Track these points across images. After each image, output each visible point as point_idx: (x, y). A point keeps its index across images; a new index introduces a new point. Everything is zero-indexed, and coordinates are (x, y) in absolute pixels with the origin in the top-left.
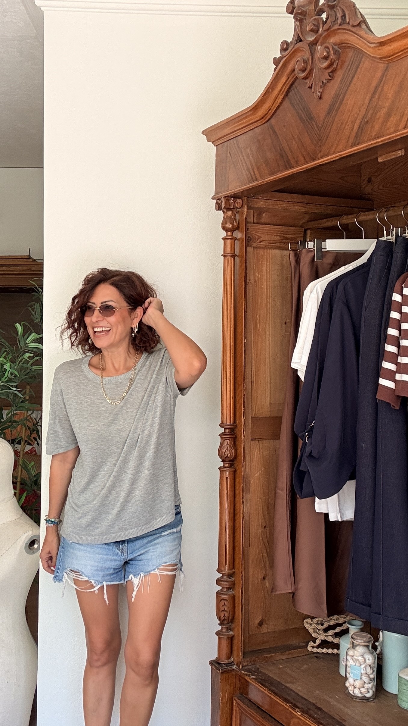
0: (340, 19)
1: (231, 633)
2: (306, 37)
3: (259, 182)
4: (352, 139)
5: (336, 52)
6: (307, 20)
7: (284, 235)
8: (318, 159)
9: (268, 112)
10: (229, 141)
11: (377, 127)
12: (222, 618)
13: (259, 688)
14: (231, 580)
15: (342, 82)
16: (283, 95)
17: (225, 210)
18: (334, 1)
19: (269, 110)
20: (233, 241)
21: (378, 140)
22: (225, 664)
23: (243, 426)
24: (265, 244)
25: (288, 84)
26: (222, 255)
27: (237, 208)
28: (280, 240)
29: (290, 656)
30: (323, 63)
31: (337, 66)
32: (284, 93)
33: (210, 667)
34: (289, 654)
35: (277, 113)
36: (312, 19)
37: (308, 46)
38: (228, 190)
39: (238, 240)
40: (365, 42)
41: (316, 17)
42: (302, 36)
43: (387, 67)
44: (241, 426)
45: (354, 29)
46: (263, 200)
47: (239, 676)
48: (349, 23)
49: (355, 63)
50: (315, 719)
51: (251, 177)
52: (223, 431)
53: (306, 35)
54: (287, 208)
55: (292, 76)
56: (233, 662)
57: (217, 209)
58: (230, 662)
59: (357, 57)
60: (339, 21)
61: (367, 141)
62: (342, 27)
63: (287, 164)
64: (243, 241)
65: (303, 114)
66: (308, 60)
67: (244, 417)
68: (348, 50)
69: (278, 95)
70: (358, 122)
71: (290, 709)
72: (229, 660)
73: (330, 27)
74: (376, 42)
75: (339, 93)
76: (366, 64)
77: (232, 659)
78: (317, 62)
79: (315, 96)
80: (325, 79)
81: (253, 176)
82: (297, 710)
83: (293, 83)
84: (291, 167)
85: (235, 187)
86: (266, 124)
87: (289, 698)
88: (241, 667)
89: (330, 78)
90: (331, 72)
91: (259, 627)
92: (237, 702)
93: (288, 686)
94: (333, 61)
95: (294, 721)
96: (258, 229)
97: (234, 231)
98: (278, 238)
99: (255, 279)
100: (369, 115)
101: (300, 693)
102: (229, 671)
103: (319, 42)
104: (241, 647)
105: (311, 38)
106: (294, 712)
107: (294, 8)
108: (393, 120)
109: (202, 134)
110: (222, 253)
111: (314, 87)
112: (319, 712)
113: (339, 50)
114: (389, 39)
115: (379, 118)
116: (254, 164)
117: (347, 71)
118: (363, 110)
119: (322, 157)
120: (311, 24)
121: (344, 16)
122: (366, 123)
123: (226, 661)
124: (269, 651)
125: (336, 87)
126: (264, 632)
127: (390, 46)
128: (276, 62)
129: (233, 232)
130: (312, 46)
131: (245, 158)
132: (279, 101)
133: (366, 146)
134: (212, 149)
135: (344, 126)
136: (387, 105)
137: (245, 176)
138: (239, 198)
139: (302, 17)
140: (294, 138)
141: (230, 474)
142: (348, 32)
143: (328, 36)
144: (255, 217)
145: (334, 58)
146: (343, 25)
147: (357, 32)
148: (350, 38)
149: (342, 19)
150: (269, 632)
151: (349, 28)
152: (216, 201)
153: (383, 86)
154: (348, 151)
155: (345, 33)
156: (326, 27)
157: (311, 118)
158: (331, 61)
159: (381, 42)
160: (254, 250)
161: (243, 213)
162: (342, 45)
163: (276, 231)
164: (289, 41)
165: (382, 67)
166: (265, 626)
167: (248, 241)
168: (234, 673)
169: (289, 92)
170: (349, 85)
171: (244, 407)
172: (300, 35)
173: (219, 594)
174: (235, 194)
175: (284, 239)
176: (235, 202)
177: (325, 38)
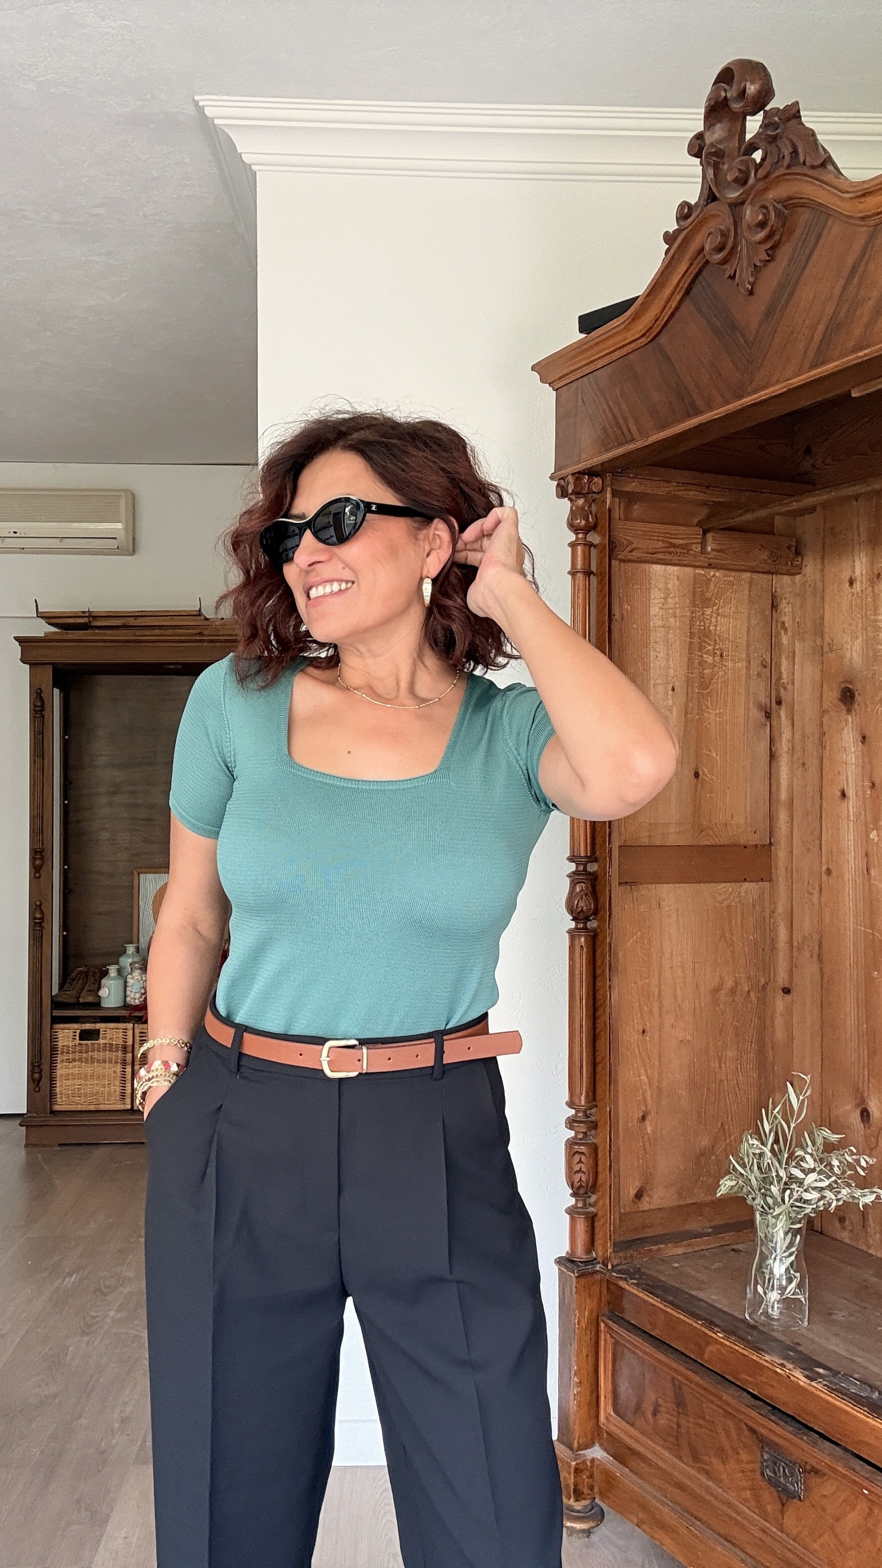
0: (787, 157)
1: (591, 1209)
2: (725, 192)
3: (639, 444)
4: (811, 356)
5: (780, 212)
6: (727, 164)
8: (749, 395)
9: (654, 324)
10: (580, 380)
11: (857, 332)
12: (577, 1185)
13: (646, 1297)
14: (590, 1119)
15: (790, 263)
16: (682, 294)
17: (573, 497)
18: (776, 129)
19: (656, 321)
20: (586, 548)
22: (581, 1262)
23: (608, 859)
24: (639, 555)
25: (692, 272)
26: (569, 573)
27: (594, 493)
28: (663, 548)
29: (690, 1249)
30: (757, 233)
31: (781, 237)
32: (683, 290)
33: (556, 1268)
34: (689, 1245)
35: (671, 324)
36: (736, 160)
37: (727, 206)
38: (579, 462)
39: (595, 546)
40: (833, 190)
41: (745, 158)
42: (717, 191)
43: (874, 231)
44: (605, 859)
45: (811, 172)
46: (636, 480)
47: (608, 1280)
48: (804, 163)
49: (815, 229)
50: (748, 1342)
52: (574, 869)
53: (725, 189)
54: (677, 493)
55: (697, 262)
56: (595, 1259)
57: (560, 495)
58: (590, 1260)
59: (818, 221)
60: (787, 161)
61: (840, 357)
62: (793, 171)
63: (690, 408)
64: (605, 547)
65: (717, 323)
66: (729, 231)
67: (609, 846)
68: (800, 209)
69: (674, 292)
70: (821, 328)
71: (703, 1329)
72: (590, 1256)
73: (769, 173)
74: (855, 189)
75: (786, 281)
76: (835, 229)
77: (594, 1254)
78: (746, 234)
79: (742, 291)
80: (760, 261)
82: (716, 1329)
83: (700, 272)
84: (698, 412)
85: (592, 457)
86: (650, 344)
87: (699, 1312)
88: (610, 1267)
89: (768, 258)
90: (771, 248)
91: (636, 1200)
92: (604, 1322)
93: (693, 1293)
94: (774, 228)
95: (712, 1348)
96: (627, 529)
97: (589, 531)
98: (661, 544)
99: (622, 614)
100: (842, 315)
101: (716, 1305)
102: (589, 1274)
103: (750, 199)
104: (610, 1231)
105: (733, 194)
106: (710, 1334)
107: (701, 147)
109: (532, 370)
110: (569, 569)
111: (740, 276)
112: (755, 1334)
113: (785, 211)
114: (877, 184)
115: (861, 317)
116: (628, 414)
117: (800, 244)
118: (829, 312)
119: (756, 391)
120: (734, 169)
121: (794, 152)
122: (835, 327)
123: (584, 1256)
124: (655, 1240)
125: (780, 271)
126: (645, 1209)
128: (669, 238)
129: (586, 534)
130: (735, 206)
131: (611, 404)
132: (674, 304)
133: (838, 366)
134: (550, 395)
135: (795, 335)
137: (611, 436)
138: (597, 475)
139: (718, 160)
140: (703, 365)
141: (586, 940)
142: (804, 178)
143: (766, 189)
145: (775, 224)
146: (793, 168)
147: (821, 177)
148: (808, 189)
149: (791, 157)
150: (653, 1210)
151: (806, 171)
152: (556, 483)
153: (867, 263)
154: (803, 377)
155: (797, 179)
156: (761, 172)
157: (733, 327)
158: (772, 229)
159: (865, 189)
160: (622, 564)
161: (604, 501)
162: (791, 202)
163: (655, 532)
164: (693, 203)
165: (863, 232)
166: (646, 1199)
167: (612, 549)
168: (598, 1277)
169: (692, 288)
170: (804, 268)
171: (610, 828)
172: (714, 189)
173: (571, 1144)
174: (591, 468)
175: (671, 547)
176: (591, 482)
177: (759, 193)
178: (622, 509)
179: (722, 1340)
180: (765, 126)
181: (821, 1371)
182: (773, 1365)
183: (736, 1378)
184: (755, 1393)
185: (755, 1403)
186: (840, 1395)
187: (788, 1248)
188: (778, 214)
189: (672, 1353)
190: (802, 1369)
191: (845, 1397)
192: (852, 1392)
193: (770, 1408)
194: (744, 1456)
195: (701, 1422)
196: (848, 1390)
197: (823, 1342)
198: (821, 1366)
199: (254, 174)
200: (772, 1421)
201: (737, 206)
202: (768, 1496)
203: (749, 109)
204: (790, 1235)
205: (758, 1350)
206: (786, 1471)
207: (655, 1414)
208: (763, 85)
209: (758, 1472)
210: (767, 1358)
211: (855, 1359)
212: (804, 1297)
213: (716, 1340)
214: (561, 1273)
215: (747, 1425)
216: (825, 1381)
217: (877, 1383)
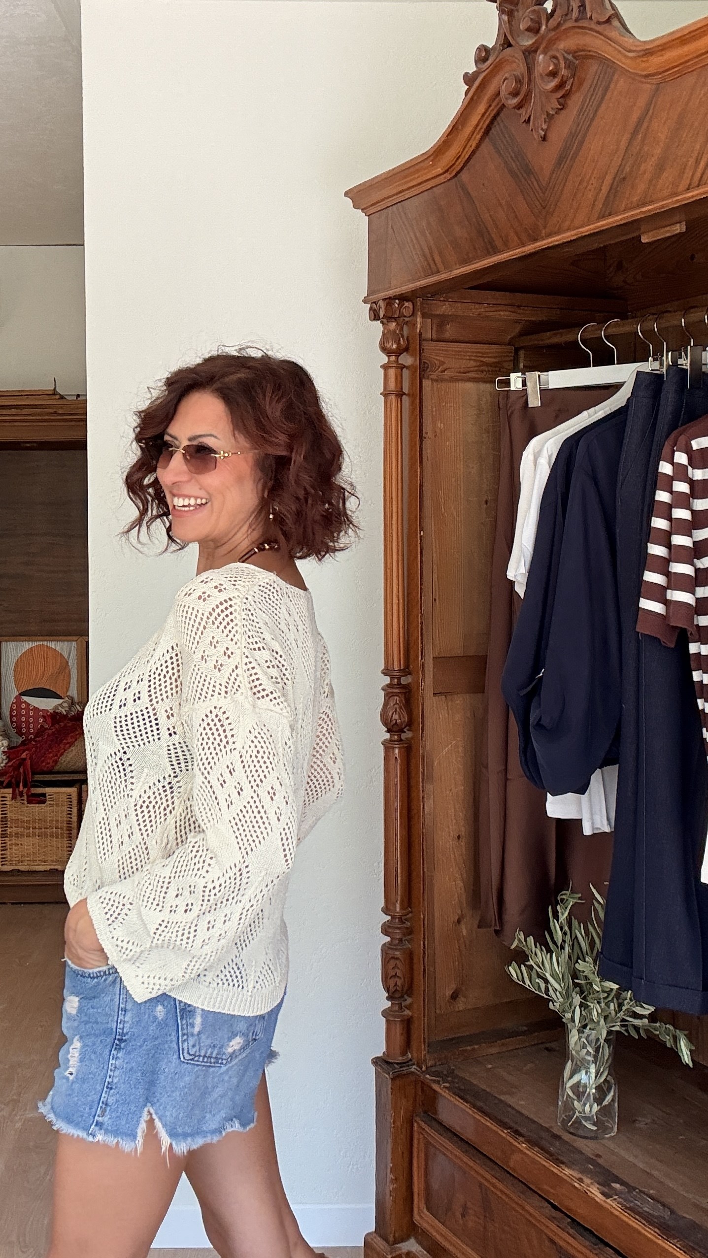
0: (576, 10)
1: (407, 1012)
2: (519, 39)
3: (443, 276)
4: (599, 205)
5: (569, 64)
6: (521, 13)
7: (482, 359)
8: (542, 239)
9: (456, 161)
10: (390, 208)
11: (641, 187)
12: (392, 989)
13: (457, 1103)
14: (405, 925)
15: (580, 113)
16: (481, 134)
17: (385, 321)
19: (458, 159)
20: (398, 369)
21: (644, 209)
22: (397, 1064)
23: (420, 672)
24: (451, 374)
25: (489, 115)
26: (381, 394)
27: (406, 317)
28: (475, 367)
29: (504, 1049)
30: (549, 82)
31: (571, 87)
32: (483, 130)
33: (373, 1068)
34: (503, 1045)
35: (472, 162)
36: (529, 10)
37: (521, 54)
38: (389, 288)
39: (407, 368)
40: (620, 49)
41: (536, 8)
42: (513, 38)
43: (657, 90)
44: (418, 672)
45: (599, 28)
46: (447, 303)
47: (422, 1082)
48: (591, 18)
49: (602, 81)
50: (551, 1154)
51: (428, 267)
52: (388, 682)
53: (519, 36)
54: (487, 314)
55: (494, 104)
56: (411, 1060)
57: (373, 318)
58: (405, 1061)
59: (606, 73)
60: (575, 14)
61: (624, 210)
62: (581, 25)
63: (489, 247)
64: (416, 369)
65: (514, 166)
66: (523, 76)
67: (422, 659)
68: (590, 61)
69: (474, 132)
70: (609, 179)
71: (508, 1138)
72: (405, 1058)
73: (559, 25)
74: (638, 49)
75: (576, 131)
76: (621, 84)
77: (410, 1056)
78: (538, 81)
79: (536, 137)
80: (552, 109)
81: (433, 266)
82: (521, 1139)
83: (497, 114)
84: (496, 251)
85: (401, 285)
86: (453, 180)
87: (506, 1120)
88: (424, 1068)
89: (559, 107)
90: (562, 97)
91: (453, 1001)
92: (419, 1126)
93: (503, 1099)
94: (565, 79)
95: (516, 1157)
96: (440, 350)
97: (401, 354)
98: (472, 363)
99: (435, 432)
100: (627, 169)
101: (523, 1111)
102: (404, 1075)
103: (541, 48)
104: (425, 1034)
105: (527, 42)
106: (516, 1144)
108: (668, 176)
109: (346, 194)
110: (382, 390)
111: (534, 122)
112: (558, 1144)
113: (575, 61)
114: (658, 46)
115: (645, 172)
116: (433, 247)
117: (589, 95)
118: (617, 161)
119: (549, 235)
120: (526, 18)
121: (583, 6)
122: (621, 181)
123: (400, 1058)
125: (570, 121)
126: (461, 1009)
127: (662, 56)
128: (469, 79)
129: (398, 356)
130: (529, 54)
131: (418, 235)
132: (475, 141)
133: (624, 218)
134: (362, 220)
135: (585, 184)
136: (658, 151)
137: (419, 265)
138: (407, 301)
139: (513, 8)
140: (501, 205)
141: (400, 752)
142: (590, 32)
143: (557, 40)
145: (566, 74)
146: (581, 21)
147: (606, 33)
148: (593, 42)
149: (580, 11)
150: (470, 1010)
151: (592, 25)
152: (369, 305)
153: (650, 121)
154: (592, 226)
155: (585, 33)
156: (552, 23)
157: (529, 171)
158: (562, 79)
159: (647, 49)
160: (434, 384)
161: (414, 325)
162: (580, 53)
163: (468, 352)
164: (491, 47)
165: (647, 87)
166: (461, 999)
167: (423, 369)
168: (412, 1079)
169: (490, 129)
170: (593, 119)
171: (422, 643)
172: (510, 38)
173: (386, 950)
174: (402, 294)
175: (482, 366)
176: (402, 306)
177: (551, 43)
178: (434, 329)
179: (525, 1151)
181: (617, 1186)
182: (572, 1179)
183: (539, 1189)
184: (556, 1204)
185: (554, 1215)
186: (633, 1214)
189: (480, 1160)
190: (598, 1184)
191: (637, 1217)
192: (646, 1212)
193: (569, 1220)
195: (506, 1228)
196: (642, 1208)
197: (623, 1153)
198: (618, 1180)
201: (529, 53)
205: (558, 1162)
210: (567, 1171)
211: (653, 1172)
213: (522, 1151)
214: (377, 1073)
216: (619, 1198)
217: (669, 1200)
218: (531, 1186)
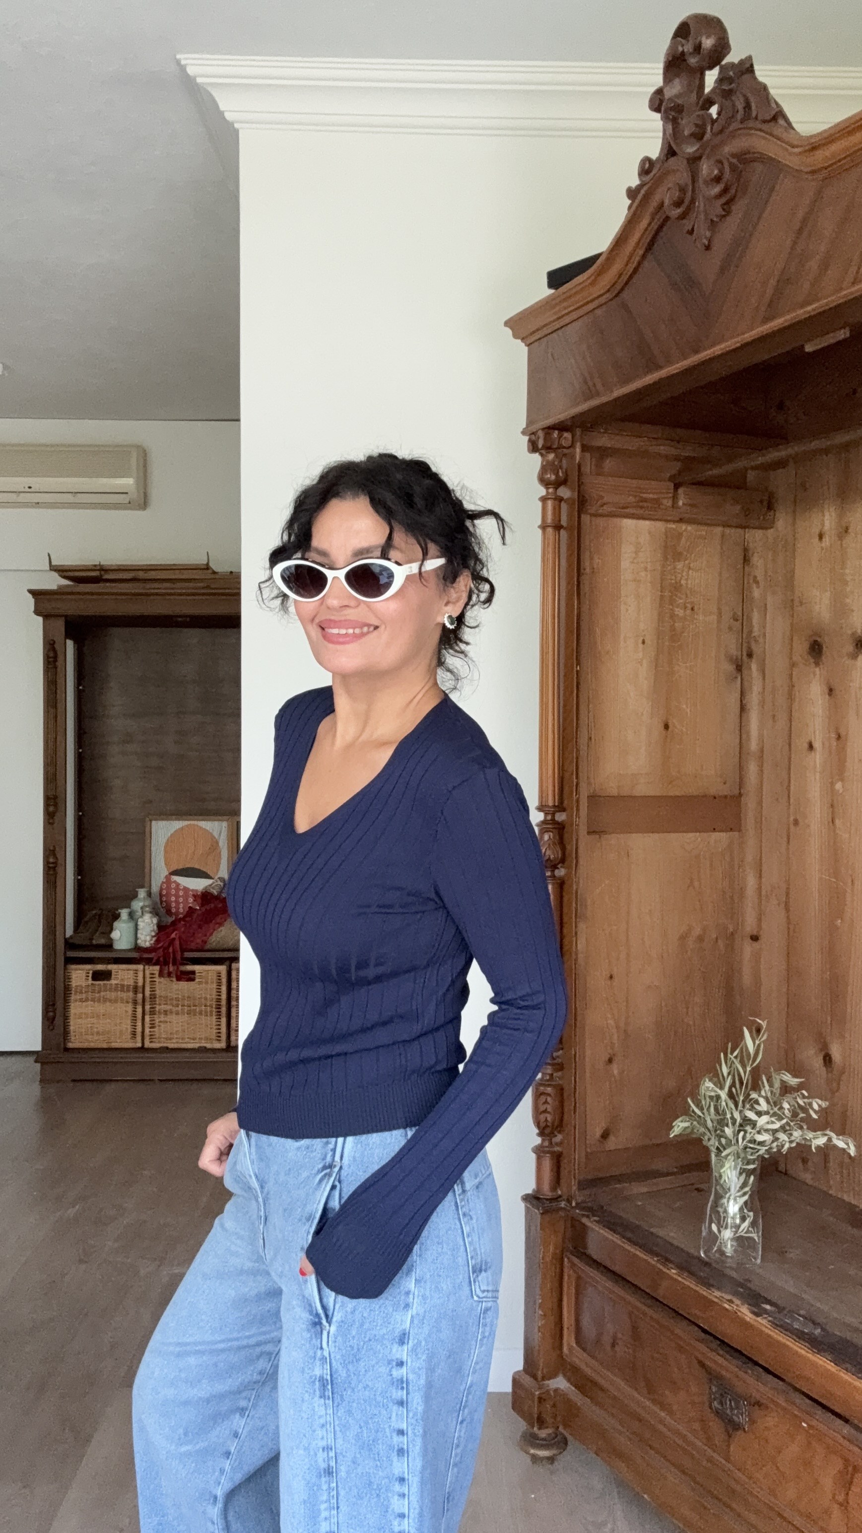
0: (741, 112)
1: (557, 1148)
2: (684, 146)
3: (604, 399)
4: (763, 308)
5: (735, 166)
6: (685, 119)
7: (641, 495)
8: (705, 349)
9: (618, 279)
10: (550, 336)
11: (806, 286)
12: (542, 1125)
13: (606, 1235)
14: (556, 1061)
15: (744, 218)
16: (644, 249)
17: (543, 452)
18: (731, 84)
19: (620, 277)
20: (557, 502)
21: (809, 308)
22: (547, 1199)
23: (575, 809)
24: (609, 510)
25: (652, 229)
26: (539, 527)
27: (564, 447)
28: (634, 502)
29: (655, 1188)
30: (713, 188)
31: (735, 192)
32: (645, 246)
33: (522, 1206)
34: (654, 1184)
35: (634, 280)
36: (694, 115)
37: (685, 162)
38: (549, 417)
39: (566, 501)
40: (784, 145)
41: (703, 113)
42: (677, 146)
43: (822, 185)
44: (572, 809)
45: (765, 127)
46: (606, 435)
47: (572, 1218)
48: (756, 118)
49: (766, 184)
50: (701, 1278)
51: (588, 391)
52: (543, 818)
53: (683, 143)
54: (647, 448)
55: (658, 217)
56: (560, 1196)
57: (531, 447)
58: (555, 1197)
59: (771, 173)
60: (739, 116)
61: (788, 312)
62: (746, 126)
63: (651, 363)
64: (575, 501)
65: (677, 278)
66: (687, 185)
67: (576, 795)
68: (755, 164)
69: (636, 249)
70: (773, 282)
71: (658, 1265)
72: (555, 1194)
73: (725, 128)
74: (805, 144)
75: (740, 237)
76: (786, 184)
77: (559, 1192)
78: (703, 188)
79: (699, 246)
80: (717, 216)
81: (592, 387)
82: (671, 1265)
83: (661, 227)
84: (659, 367)
85: (561, 411)
86: (613, 301)
87: (655, 1249)
88: (574, 1204)
89: (724, 213)
90: (727, 203)
91: (601, 1140)
92: (568, 1258)
93: (652, 1230)
94: (729, 183)
95: (665, 1284)
96: (597, 483)
97: (559, 485)
98: (631, 499)
99: (592, 567)
100: (792, 269)
101: (673, 1242)
102: (554, 1211)
103: (706, 154)
104: (574, 1170)
105: (691, 149)
106: (665, 1270)
107: (661, 102)
108: (833, 273)
109: (507, 324)
110: (539, 522)
111: (697, 231)
112: (709, 1271)
113: (739, 165)
114: (825, 139)
115: (809, 271)
116: (594, 370)
117: (754, 199)
118: (782, 261)
119: (713, 345)
120: (692, 124)
121: (748, 106)
122: (785, 281)
123: (550, 1194)
124: (619, 1178)
125: (735, 226)
126: (611, 1148)
127: (826, 150)
128: (632, 193)
129: (556, 489)
131: (578, 360)
132: (636, 259)
133: (789, 320)
134: (521, 350)
135: (748, 289)
136: (823, 248)
137: (579, 390)
138: (566, 430)
139: (677, 117)
140: (663, 319)
142: (756, 132)
143: (723, 143)
144: (593, 463)
145: (731, 179)
146: (746, 122)
147: (772, 131)
148: (760, 143)
149: (745, 112)
150: (619, 1149)
151: (759, 125)
152: (528, 438)
153: (815, 218)
154: (755, 329)
155: (750, 135)
156: (717, 127)
157: (691, 282)
158: (727, 183)
159: (813, 142)
160: (593, 519)
161: (573, 457)
162: (747, 156)
163: (626, 487)
164: (654, 158)
165: (812, 185)
166: (612, 1139)
167: (581, 503)
168: (562, 1213)
169: (653, 244)
170: (757, 223)
171: (577, 778)
172: (674, 146)
174: (562, 422)
175: (642, 501)
176: (561, 437)
177: (715, 148)
179: (675, 1277)
180: (720, 80)
181: (768, 1307)
182: (721, 1300)
183: (687, 1312)
184: (706, 1328)
185: (705, 1338)
186: (783, 1331)
187: (742, 1188)
188: (733, 168)
189: (630, 1289)
190: (749, 1305)
191: (788, 1333)
192: (796, 1328)
193: (719, 1343)
194: (694, 1389)
195: (656, 1355)
196: (792, 1326)
197: (773, 1278)
198: (769, 1302)
199: (236, 132)
200: (718, 1354)
201: (694, 161)
202: (716, 1427)
203: (705, 64)
204: (744, 1175)
205: (709, 1286)
206: (733, 1404)
207: (613, 1345)
208: (720, 39)
209: (707, 1404)
210: (717, 1293)
211: (803, 1296)
212: (758, 1237)
213: (670, 1276)
214: (527, 1210)
215: (697, 1358)
216: (770, 1316)
217: (821, 1320)
218: (681, 1312)
